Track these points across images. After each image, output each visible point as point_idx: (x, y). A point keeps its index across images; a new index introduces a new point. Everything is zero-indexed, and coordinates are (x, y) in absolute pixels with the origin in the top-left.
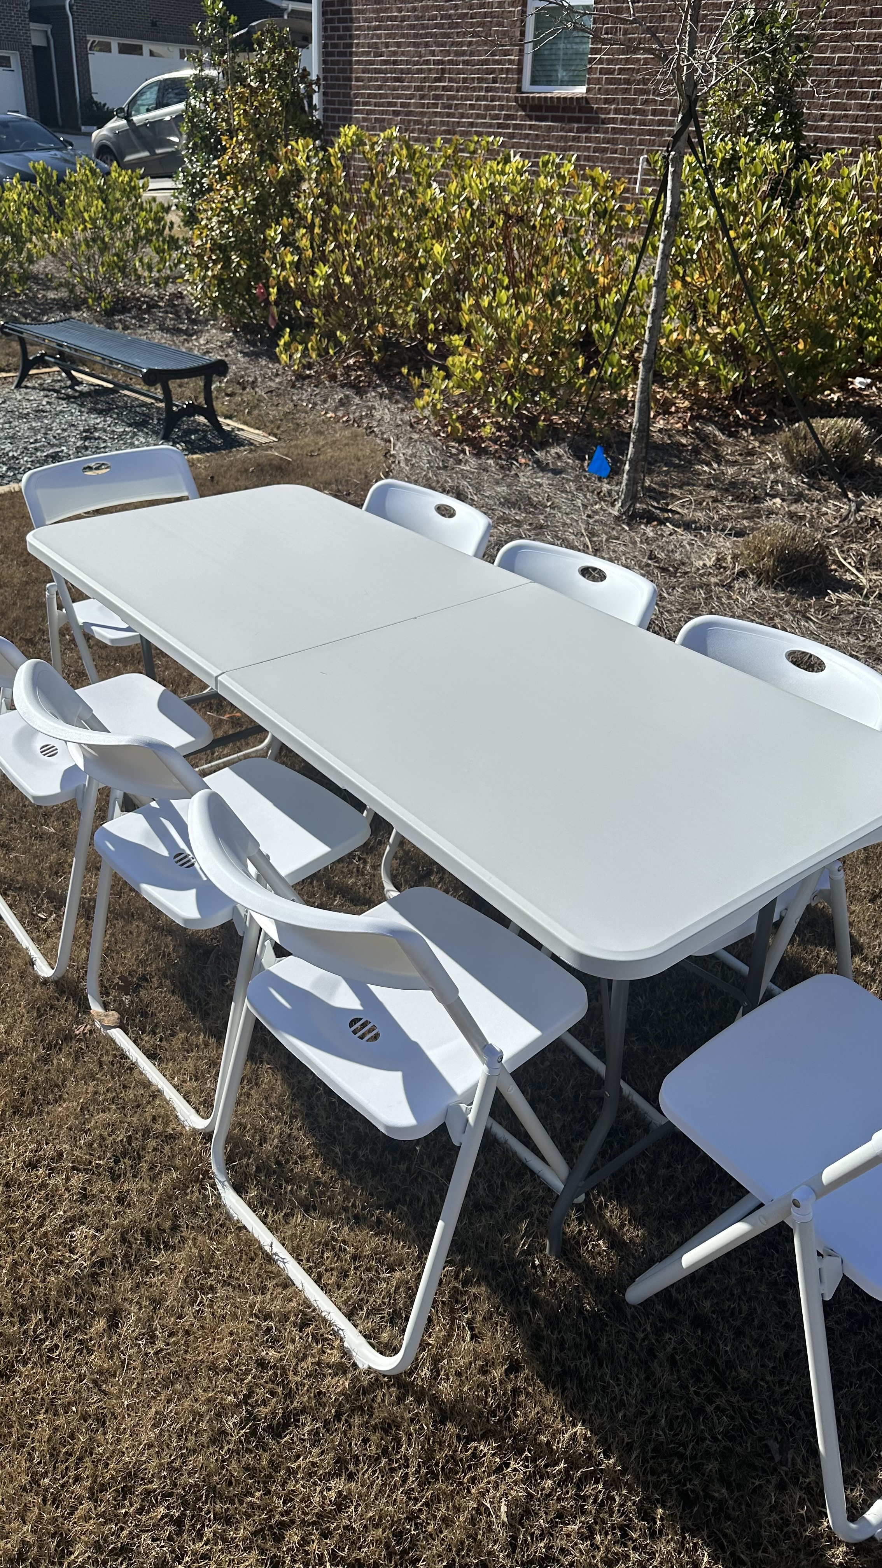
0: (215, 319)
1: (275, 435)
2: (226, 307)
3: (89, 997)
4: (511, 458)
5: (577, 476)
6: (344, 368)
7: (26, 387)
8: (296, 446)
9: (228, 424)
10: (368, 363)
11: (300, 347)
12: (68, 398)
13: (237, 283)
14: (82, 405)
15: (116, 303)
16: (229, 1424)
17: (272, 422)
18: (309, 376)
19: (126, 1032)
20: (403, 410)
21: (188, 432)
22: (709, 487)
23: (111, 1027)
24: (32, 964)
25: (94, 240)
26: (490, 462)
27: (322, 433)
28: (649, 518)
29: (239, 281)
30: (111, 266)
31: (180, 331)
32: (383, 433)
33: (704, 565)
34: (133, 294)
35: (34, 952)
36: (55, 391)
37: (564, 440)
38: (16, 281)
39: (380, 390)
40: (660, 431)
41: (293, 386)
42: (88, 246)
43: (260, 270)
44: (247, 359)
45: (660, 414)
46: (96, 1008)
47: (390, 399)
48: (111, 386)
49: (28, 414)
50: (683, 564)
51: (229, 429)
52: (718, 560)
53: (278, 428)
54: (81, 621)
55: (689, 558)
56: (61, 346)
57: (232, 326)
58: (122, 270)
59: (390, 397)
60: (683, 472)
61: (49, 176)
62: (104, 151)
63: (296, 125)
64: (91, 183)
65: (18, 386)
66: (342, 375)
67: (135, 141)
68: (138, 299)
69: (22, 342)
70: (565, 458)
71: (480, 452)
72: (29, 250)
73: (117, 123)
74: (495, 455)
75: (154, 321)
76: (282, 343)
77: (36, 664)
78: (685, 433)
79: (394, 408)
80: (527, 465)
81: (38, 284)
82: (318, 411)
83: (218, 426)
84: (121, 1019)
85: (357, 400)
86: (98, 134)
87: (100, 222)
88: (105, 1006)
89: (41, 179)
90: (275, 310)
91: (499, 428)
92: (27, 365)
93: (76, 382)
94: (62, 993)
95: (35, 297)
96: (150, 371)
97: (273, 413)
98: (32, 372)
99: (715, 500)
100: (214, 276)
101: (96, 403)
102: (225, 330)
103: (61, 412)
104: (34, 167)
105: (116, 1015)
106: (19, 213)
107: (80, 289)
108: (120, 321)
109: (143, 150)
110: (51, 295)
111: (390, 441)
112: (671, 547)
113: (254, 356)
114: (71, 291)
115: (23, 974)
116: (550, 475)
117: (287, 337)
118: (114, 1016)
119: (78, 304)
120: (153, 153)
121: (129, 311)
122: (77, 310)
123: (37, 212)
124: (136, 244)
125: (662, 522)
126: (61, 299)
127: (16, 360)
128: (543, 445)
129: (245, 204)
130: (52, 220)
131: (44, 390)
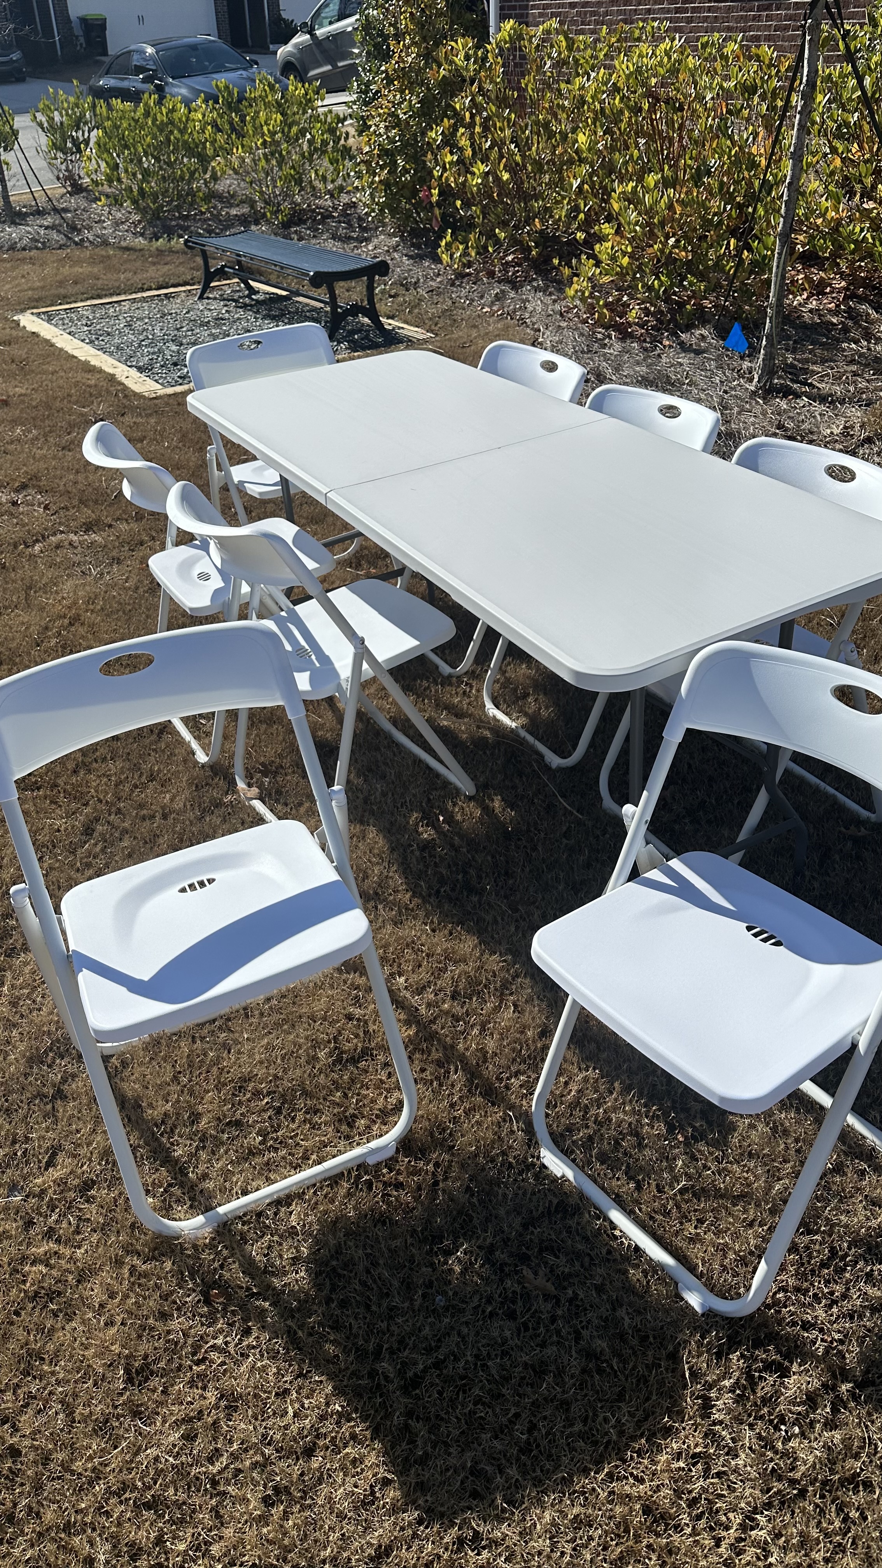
0: (384, 225)
1: (432, 331)
2: (393, 212)
3: (237, 777)
4: (656, 340)
5: (719, 355)
6: (502, 264)
7: (208, 298)
8: (450, 340)
9: (389, 323)
10: (526, 259)
11: (461, 247)
12: (245, 306)
13: (403, 187)
14: (258, 312)
15: (293, 215)
16: (321, 1055)
17: (431, 319)
18: (469, 274)
19: (264, 802)
20: (555, 301)
21: (352, 332)
22: (852, 362)
23: (252, 799)
24: (194, 754)
25: (272, 154)
26: (635, 345)
27: (475, 326)
28: (786, 392)
29: (405, 185)
30: (287, 179)
31: (350, 238)
32: (533, 324)
33: (832, 433)
34: (309, 206)
35: (195, 745)
36: (234, 300)
37: (709, 322)
38: (202, 200)
39: (535, 284)
40: (811, 311)
41: (453, 285)
42: (268, 161)
43: (424, 174)
44: (411, 261)
45: (813, 295)
46: (241, 785)
47: (544, 291)
48: (284, 293)
49: (208, 322)
50: (812, 433)
51: (390, 328)
52: (845, 428)
53: (436, 325)
54: (236, 480)
55: (818, 428)
56: (239, 255)
57: (400, 231)
58: (299, 182)
59: (544, 290)
60: (827, 350)
61: (230, 94)
62: (288, 68)
63: (461, 25)
64: (270, 98)
65: (201, 298)
66: (500, 271)
67: (319, 56)
68: (314, 211)
69: (205, 255)
70: (709, 339)
71: (625, 334)
72: (213, 168)
73: (301, 38)
74: (641, 340)
75: (328, 230)
76: (443, 243)
77: (185, 485)
78: (836, 312)
79: (548, 300)
80: (670, 347)
81: (221, 202)
82: (475, 307)
83: (380, 326)
84: (261, 793)
85: (512, 294)
86: (284, 51)
87: (278, 136)
88: (250, 785)
89: (223, 97)
90: (437, 211)
91: (647, 312)
92: (209, 277)
93: (252, 291)
94: (216, 774)
95: (220, 214)
96: (317, 274)
97: (432, 310)
98: (212, 285)
99: (855, 374)
100: (380, 181)
101: (270, 310)
102: (394, 235)
103: (239, 319)
104: (217, 85)
105: (257, 790)
106: (204, 132)
107: (260, 205)
108: (296, 232)
109: (326, 65)
110: (234, 212)
111: (539, 330)
112: (800, 419)
113: (417, 258)
114: (252, 207)
115: (185, 761)
116: (692, 355)
117: (448, 238)
118: (255, 790)
119: (257, 218)
120: (335, 67)
121: (305, 222)
122: (257, 224)
123: (220, 130)
124: (311, 155)
125: (797, 396)
126: (243, 215)
127: (199, 274)
128: (688, 328)
129: (411, 107)
130: (234, 137)
131: (224, 300)
